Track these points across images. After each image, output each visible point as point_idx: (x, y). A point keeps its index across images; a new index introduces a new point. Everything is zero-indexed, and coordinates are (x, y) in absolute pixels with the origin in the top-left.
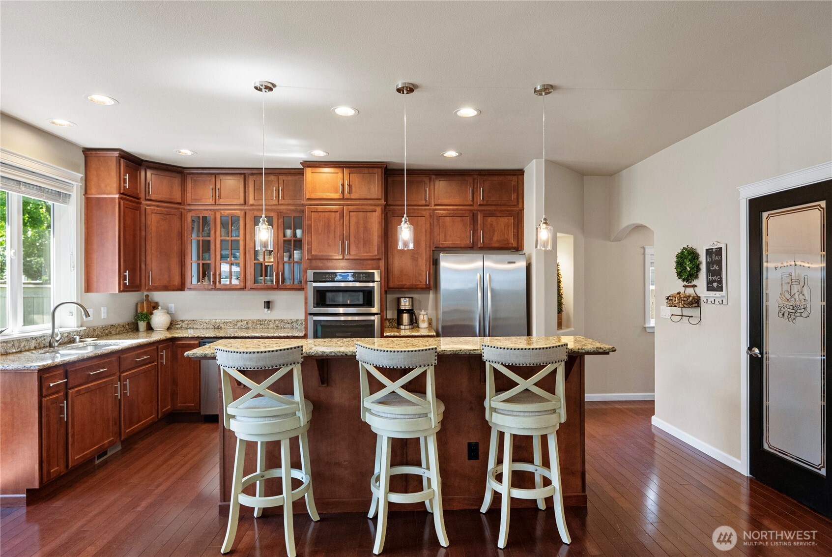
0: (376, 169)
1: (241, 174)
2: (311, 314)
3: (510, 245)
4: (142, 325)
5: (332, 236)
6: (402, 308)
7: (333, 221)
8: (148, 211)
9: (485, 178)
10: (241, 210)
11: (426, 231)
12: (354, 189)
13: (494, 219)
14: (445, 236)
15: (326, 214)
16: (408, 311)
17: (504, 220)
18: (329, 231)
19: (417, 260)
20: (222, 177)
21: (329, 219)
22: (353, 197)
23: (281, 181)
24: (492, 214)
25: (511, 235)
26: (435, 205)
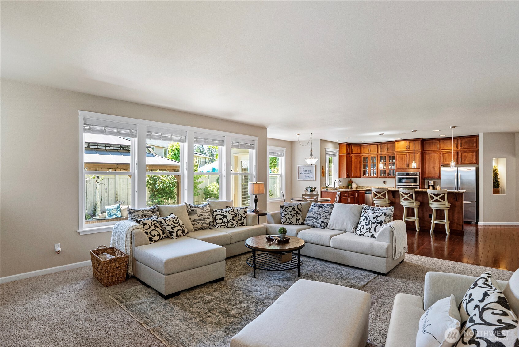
0: (418, 141)
1: (376, 144)
2: (397, 185)
3: (473, 163)
4: (350, 187)
5: (403, 162)
6: (430, 184)
7: (404, 157)
8: (352, 156)
9: (462, 139)
10: (377, 155)
11: (438, 159)
12: (411, 147)
13: (466, 153)
14: (446, 160)
15: (402, 155)
16: (432, 186)
17: (470, 154)
18: (403, 160)
19: (435, 168)
20: (371, 145)
21: (403, 157)
22: (410, 149)
23: (388, 146)
24: (465, 152)
25: (474, 159)
26: (442, 150)
